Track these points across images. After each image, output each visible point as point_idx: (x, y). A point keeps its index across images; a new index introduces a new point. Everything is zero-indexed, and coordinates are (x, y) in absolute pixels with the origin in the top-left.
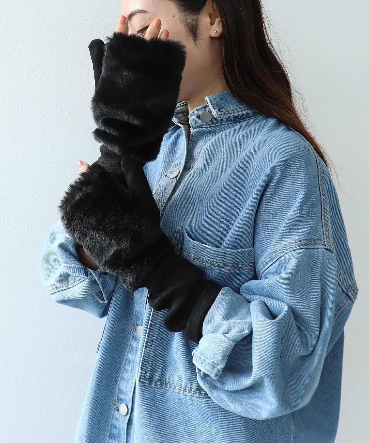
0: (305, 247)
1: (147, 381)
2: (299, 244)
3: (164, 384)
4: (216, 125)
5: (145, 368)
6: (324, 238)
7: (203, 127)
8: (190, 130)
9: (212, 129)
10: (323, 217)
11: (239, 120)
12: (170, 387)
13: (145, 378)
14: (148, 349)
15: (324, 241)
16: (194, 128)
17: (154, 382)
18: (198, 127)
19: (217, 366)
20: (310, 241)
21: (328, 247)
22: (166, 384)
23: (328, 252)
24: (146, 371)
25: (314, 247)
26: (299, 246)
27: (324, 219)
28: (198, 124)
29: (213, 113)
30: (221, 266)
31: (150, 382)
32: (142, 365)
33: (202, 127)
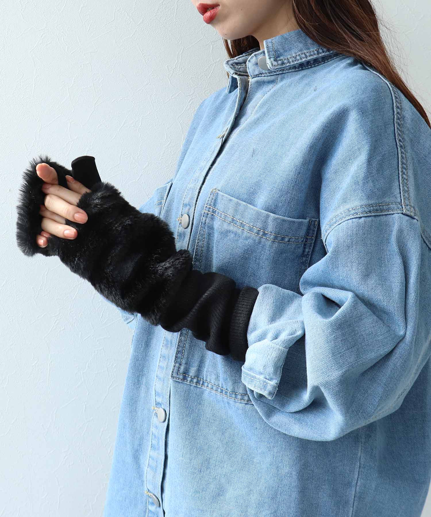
0: (373, 214)
1: (181, 377)
2: (367, 210)
3: (201, 382)
4: (278, 73)
5: (179, 360)
6: (401, 201)
7: (263, 75)
8: (249, 80)
9: (273, 78)
10: (400, 175)
11: (305, 67)
12: (207, 386)
13: (178, 372)
14: (183, 338)
15: (402, 205)
16: (253, 77)
17: (189, 379)
18: (257, 75)
19: (270, 382)
20: (381, 205)
21: (406, 211)
22: (203, 382)
23: (408, 217)
24: (180, 365)
25: (386, 213)
26: (366, 213)
27: (403, 178)
28: (257, 72)
29: (268, 64)
30: (261, 233)
31: (185, 378)
32: (176, 357)
33: (261, 76)
